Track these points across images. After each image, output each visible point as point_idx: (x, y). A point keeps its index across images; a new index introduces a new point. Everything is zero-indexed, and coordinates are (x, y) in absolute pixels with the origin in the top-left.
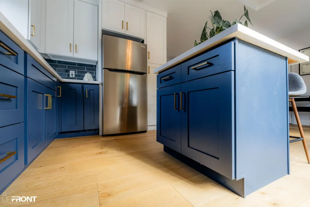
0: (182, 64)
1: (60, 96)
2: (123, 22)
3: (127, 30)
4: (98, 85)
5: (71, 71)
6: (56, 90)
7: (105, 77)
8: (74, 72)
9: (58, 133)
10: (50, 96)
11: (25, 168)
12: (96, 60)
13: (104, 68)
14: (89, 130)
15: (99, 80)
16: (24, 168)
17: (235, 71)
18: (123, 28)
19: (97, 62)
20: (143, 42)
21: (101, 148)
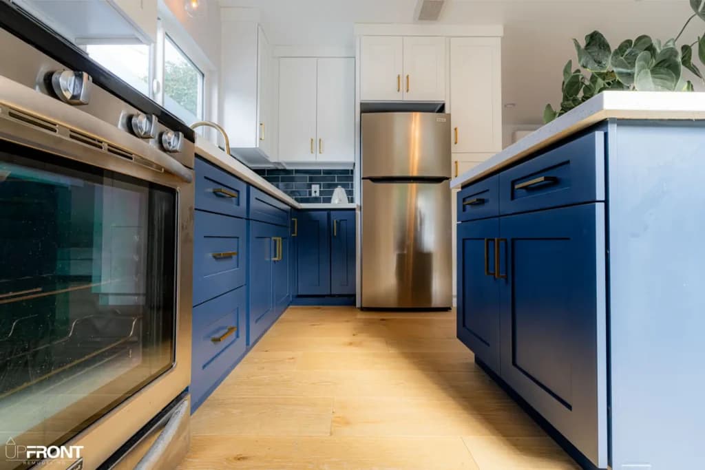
0: (501, 174)
1: (295, 235)
2: (399, 77)
3: (408, 91)
4: (354, 209)
5: (313, 186)
6: (290, 226)
7: (366, 195)
8: (318, 186)
9: (293, 296)
10: (279, 239)
11: (247, 351)
12: (351, 160)
13: (363, 178)
14: (340, 296)
15: (358, 201)
16: (245, 349)
17: (606, 202)
18: (399, 91)
19: (354, 164)
20: (442, 109)
21: (354, 335)
